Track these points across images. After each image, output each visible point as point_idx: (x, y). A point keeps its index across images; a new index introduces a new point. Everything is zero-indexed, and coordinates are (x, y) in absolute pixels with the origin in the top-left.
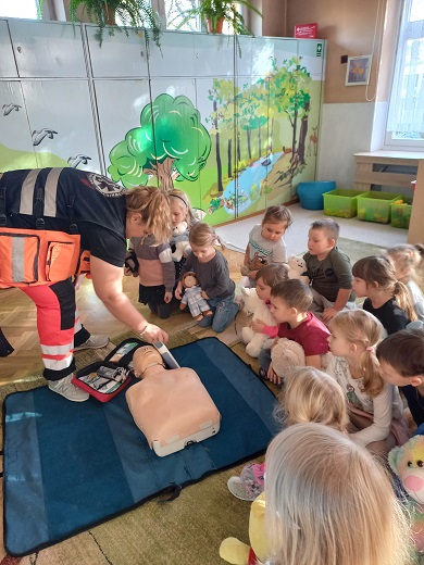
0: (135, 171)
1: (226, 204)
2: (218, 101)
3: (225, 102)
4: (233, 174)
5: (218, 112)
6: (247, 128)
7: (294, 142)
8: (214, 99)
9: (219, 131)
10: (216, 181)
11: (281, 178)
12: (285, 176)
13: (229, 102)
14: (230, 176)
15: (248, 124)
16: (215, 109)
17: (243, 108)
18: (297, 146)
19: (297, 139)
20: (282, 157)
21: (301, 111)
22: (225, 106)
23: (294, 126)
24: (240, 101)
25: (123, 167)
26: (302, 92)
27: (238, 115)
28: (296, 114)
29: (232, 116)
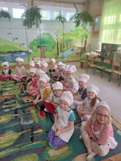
0: (35, 48)
3: (60, 35)
5: (58, 37)
6: (67, 41)
8: (57, 34)
9: (58, 41)
10: (57, 52)
11: (77, 54)
12: (79, 54)
14: (61, 51)
17: (66, 37)
18: (83, 47)
19: (83, 45)
20: (77, 49)
23: (82, 42)
24: (64, 35)
25: (32, 47)
26: (85, 34)
27: (64, 38)
28: (83, 39)
29: (62, 38)
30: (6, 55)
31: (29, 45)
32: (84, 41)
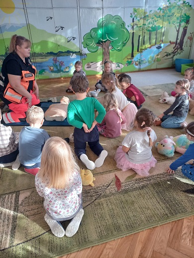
0: (93, 44)
1: (135, 63)
2: (135, 18)
3: (139, 19)
4: (140, 50)
5: (135, 23)
6: (150, 31)
7: (177, 39)
8: (133, 17)
9: (134, 31)
10: (131, 53)
11: (167, 55)
12: (170, 54)
13: (141, 19)
14: (138, 51)
15: (150, 29)
16: (133, 21)
17: (148, 21)
18: (178, 41)
19: (179, 38)
20: (169, 45)
21: (183, 24)
22: (139, 20)
23: (178, 31)
24: (147, 18)
25: (88, 43)
26: (185, 14)
27: (145, 25)
28: (180, 25)
29: (142, 25)
30: (44, 60)
31: (83, 41)
32: (181, 30)
